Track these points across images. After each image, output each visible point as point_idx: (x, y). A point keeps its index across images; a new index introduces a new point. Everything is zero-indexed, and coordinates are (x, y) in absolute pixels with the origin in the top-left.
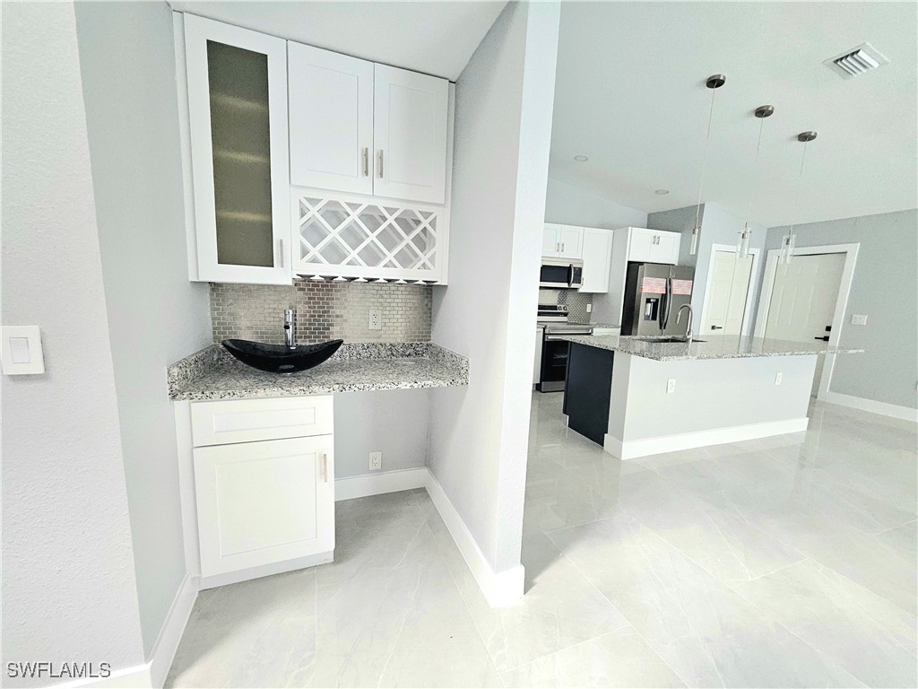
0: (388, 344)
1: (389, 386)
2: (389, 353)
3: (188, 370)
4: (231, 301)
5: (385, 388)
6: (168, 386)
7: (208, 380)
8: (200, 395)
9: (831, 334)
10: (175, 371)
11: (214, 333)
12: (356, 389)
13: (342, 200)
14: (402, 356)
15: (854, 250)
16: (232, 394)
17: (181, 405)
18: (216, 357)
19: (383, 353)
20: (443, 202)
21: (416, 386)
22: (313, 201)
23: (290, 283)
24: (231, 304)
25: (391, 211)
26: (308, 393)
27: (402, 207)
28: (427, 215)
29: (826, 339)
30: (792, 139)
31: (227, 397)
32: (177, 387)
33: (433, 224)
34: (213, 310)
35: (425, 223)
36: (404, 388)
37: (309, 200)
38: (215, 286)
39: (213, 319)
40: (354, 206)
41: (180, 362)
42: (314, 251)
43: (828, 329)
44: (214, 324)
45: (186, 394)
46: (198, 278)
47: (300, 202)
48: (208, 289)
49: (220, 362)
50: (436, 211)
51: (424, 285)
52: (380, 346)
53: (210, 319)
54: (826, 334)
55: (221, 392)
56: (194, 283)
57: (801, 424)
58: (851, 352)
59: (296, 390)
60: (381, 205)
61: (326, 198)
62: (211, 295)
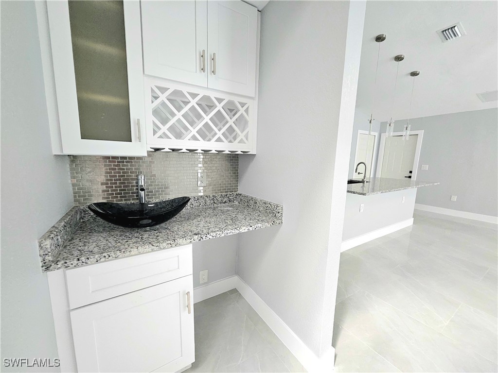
0: (211, 196)
1: (234, 231)
2: (212, 202)
3: (59, 237)
4: (89, 170)
5: (231, 234)
6: (40, 259)
7: (76, 241)
8: (75, 262)
9: (412, 175)
10: (48, 243)
11: (75, 197)
12: (211, 237)
13: (185, 90)
14: (221, 203)
15: (421, 133)
16: (107, 257)
17: (55, 275)
18: (78, 217)
19: (208, 202)
20: (254, 96)
21: (251, 229)
22: (163, 90)
23: (146, 155)
24: (90, 172)
25: (220, 100)
26: (174, 246)
27: (227, 98)
28: (243, 105)
29: (410, 177)
30: (407, 75)
31: (103, 259)
32: (50, 258)
33: (247, 111)
34: (73, 177)
35: (242, 110)
36: (243, 231)
37: (159, 88)
38: (73, 158)
39: (73, 185)
40: (194, 96)
41: (51, 232)
42: (164, 129)
43: (411, 172)
44: (74, 189)
45: (60, 264)
46: (62, 152)
47: (152, 90)
48: (68, 160)
49: (81, 221)
50: (249, 103)
51: (228, 154)
52: (206, 198)
53: (71, 185)
54: (410, 175)
55: (97, 256)
56: (57, 156)
57: (410, 222)
58: (436, 184)
59: (165, 244)
60: (213, 95)
61: (172, 87)
62: (71, 165)
